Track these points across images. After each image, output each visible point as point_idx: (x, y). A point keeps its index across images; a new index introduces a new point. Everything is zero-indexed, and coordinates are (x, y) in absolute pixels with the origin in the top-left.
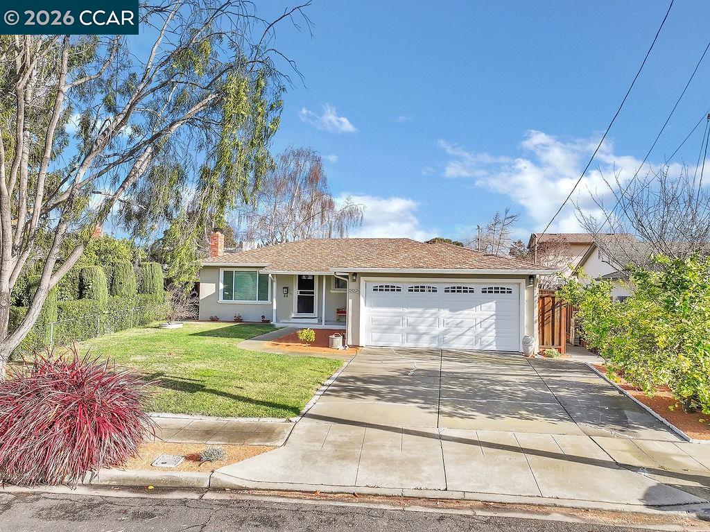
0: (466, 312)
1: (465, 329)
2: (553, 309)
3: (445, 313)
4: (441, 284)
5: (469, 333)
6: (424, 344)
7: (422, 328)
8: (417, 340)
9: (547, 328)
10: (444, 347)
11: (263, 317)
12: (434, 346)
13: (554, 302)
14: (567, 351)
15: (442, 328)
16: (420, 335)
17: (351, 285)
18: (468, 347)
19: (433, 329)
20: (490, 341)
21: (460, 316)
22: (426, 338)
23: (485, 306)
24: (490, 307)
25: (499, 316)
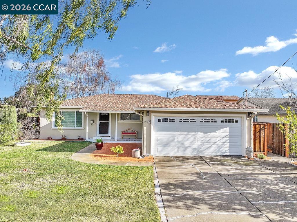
0: (212, 134)
1: (212, 143)
2: (260, 131)
3: (200, 134)
4: (198, 118)
5: (214, 146)
6: (189, 153)
7: (187, 144)
8: (185, 151)
9: (257, 142)
10: (200, 154)
11: (79, 137)
12: (195, 154)
13: (260, 127)
14: (268, 154)
15: (199, 143)
16: (186, 148)
17: (145, 118)
18: (214, 154)
19: (194, 144)
20: (226, 150)
21: (209, 136)
22: (189, 149)
23: (223, 130)
24: (225, 131)
25: (231, 136)
